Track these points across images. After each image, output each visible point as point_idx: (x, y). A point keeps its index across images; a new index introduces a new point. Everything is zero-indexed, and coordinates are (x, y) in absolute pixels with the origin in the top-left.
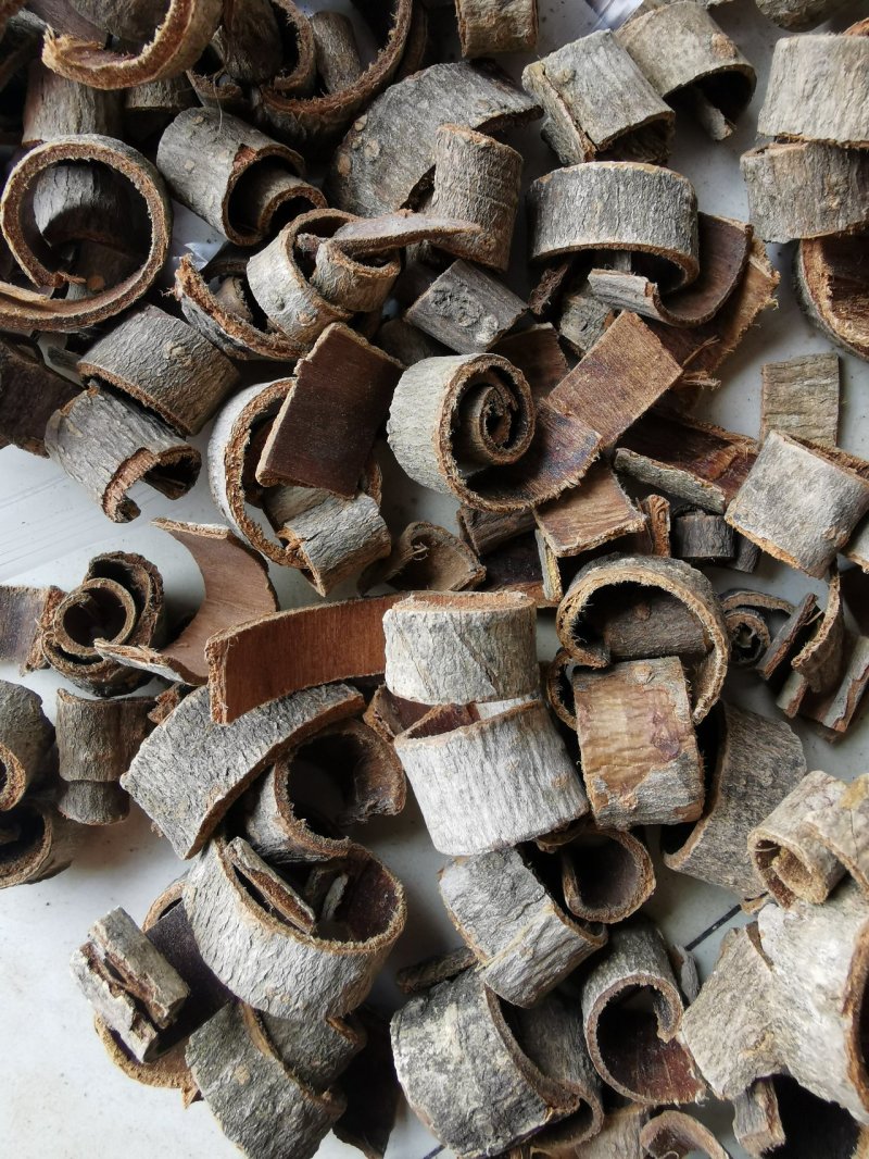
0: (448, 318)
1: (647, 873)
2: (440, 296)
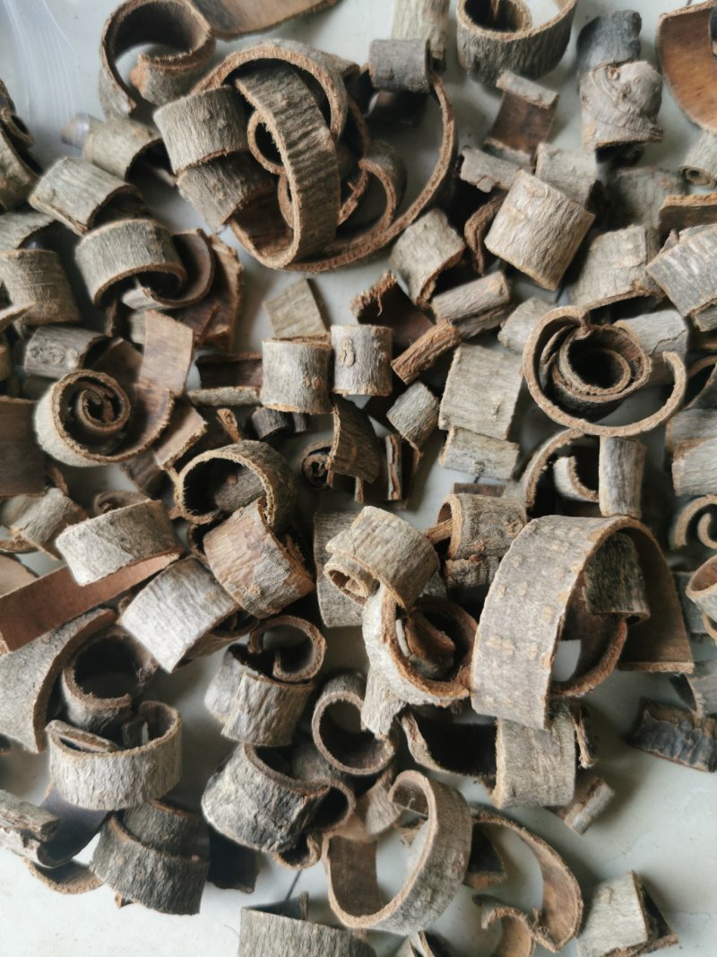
0: (46, 362)
1: (316, 637)
2: (34, 352)
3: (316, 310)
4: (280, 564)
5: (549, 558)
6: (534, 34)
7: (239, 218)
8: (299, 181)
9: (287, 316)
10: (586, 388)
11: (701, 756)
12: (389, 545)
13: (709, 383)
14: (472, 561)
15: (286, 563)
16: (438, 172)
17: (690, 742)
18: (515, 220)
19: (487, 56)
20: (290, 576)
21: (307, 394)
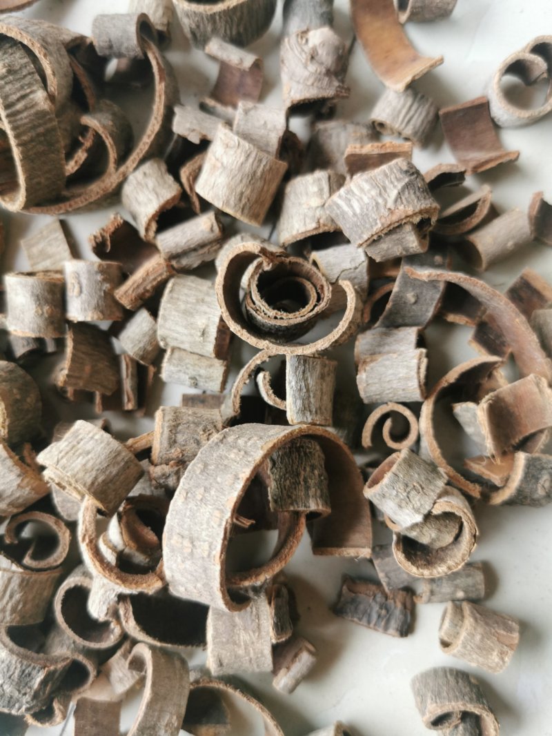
3: (66, 247)
4: (11, 471)
5: (226, 465)
6: (231, 6)
8: (17, 137)
9: (42, 252)
10: (272, 313)
11: (394, 624)
12: (90, 456)
13: (388, 306)
14: (172, 466)
15: (17, 470)
16: (153, 128)
17: (383, 612)
18: (214, 168)
19: (198, 27)
20: (22, 480)
21: (40, 322)
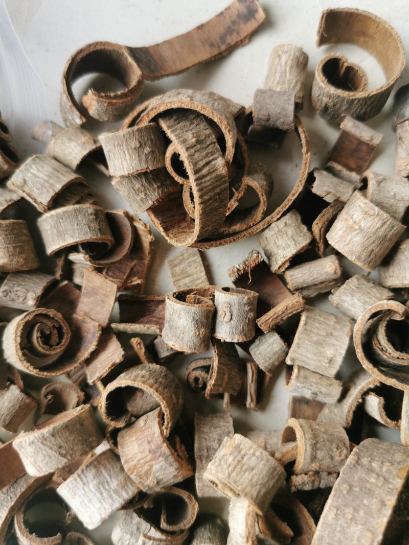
0: (13, 300)
1: (192, 502)
2: (5, 293)
3: (203, 269)
4: (171, 465)
5: (369, 489)
6: (371, 94)
7: (155, 210)
8: (201, 197)
9: (183, 271)
10: (397, 354)
12: (254, 472)
14: (310, 476)
15: (176, 465)
16: (297, 188)
18: (351, 229)
19: (335, 105)
20: (178, 473)
21: (196, 341)
